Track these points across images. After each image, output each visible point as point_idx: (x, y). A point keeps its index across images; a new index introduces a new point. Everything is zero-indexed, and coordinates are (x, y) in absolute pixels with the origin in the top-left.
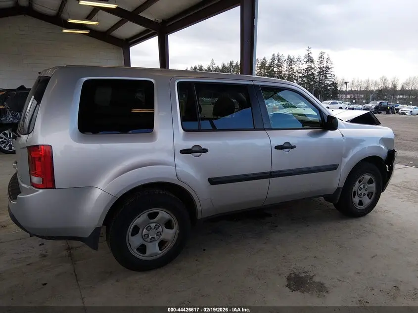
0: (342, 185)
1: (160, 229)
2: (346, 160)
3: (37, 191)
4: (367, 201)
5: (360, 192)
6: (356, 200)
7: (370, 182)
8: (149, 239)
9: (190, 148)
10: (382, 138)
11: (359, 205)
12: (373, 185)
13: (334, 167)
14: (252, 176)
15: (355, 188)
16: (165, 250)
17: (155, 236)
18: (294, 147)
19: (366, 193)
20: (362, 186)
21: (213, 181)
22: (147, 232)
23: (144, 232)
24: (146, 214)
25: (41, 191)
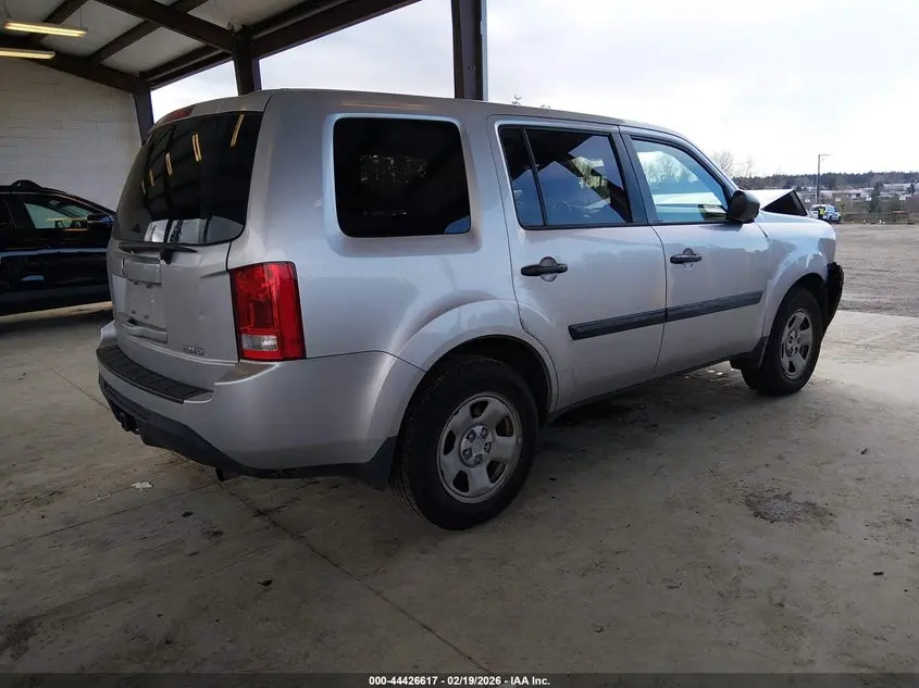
0: (767, 333)
1: (489, 438)
2: (773, 282)
3: (272, 366)
4: (801, 363)
5: (789, 346)
6: (785, 361)
7: (804, 326)
8: (471, 460)
9: (537, 262)
10: (821, 239)
11: (790, 371)
12: (809, 331)
13: (755, 298)
14: (636, 319)
15: (784, 338)
16: (501, 481)
17: (483, 452)
18: (700, 259)
19: (799, 346)
20: (793, 334)
21: (577, 333)
22: (469, 445)
23: (463, 444)
24: (468, 407)
25: (277, 365)
